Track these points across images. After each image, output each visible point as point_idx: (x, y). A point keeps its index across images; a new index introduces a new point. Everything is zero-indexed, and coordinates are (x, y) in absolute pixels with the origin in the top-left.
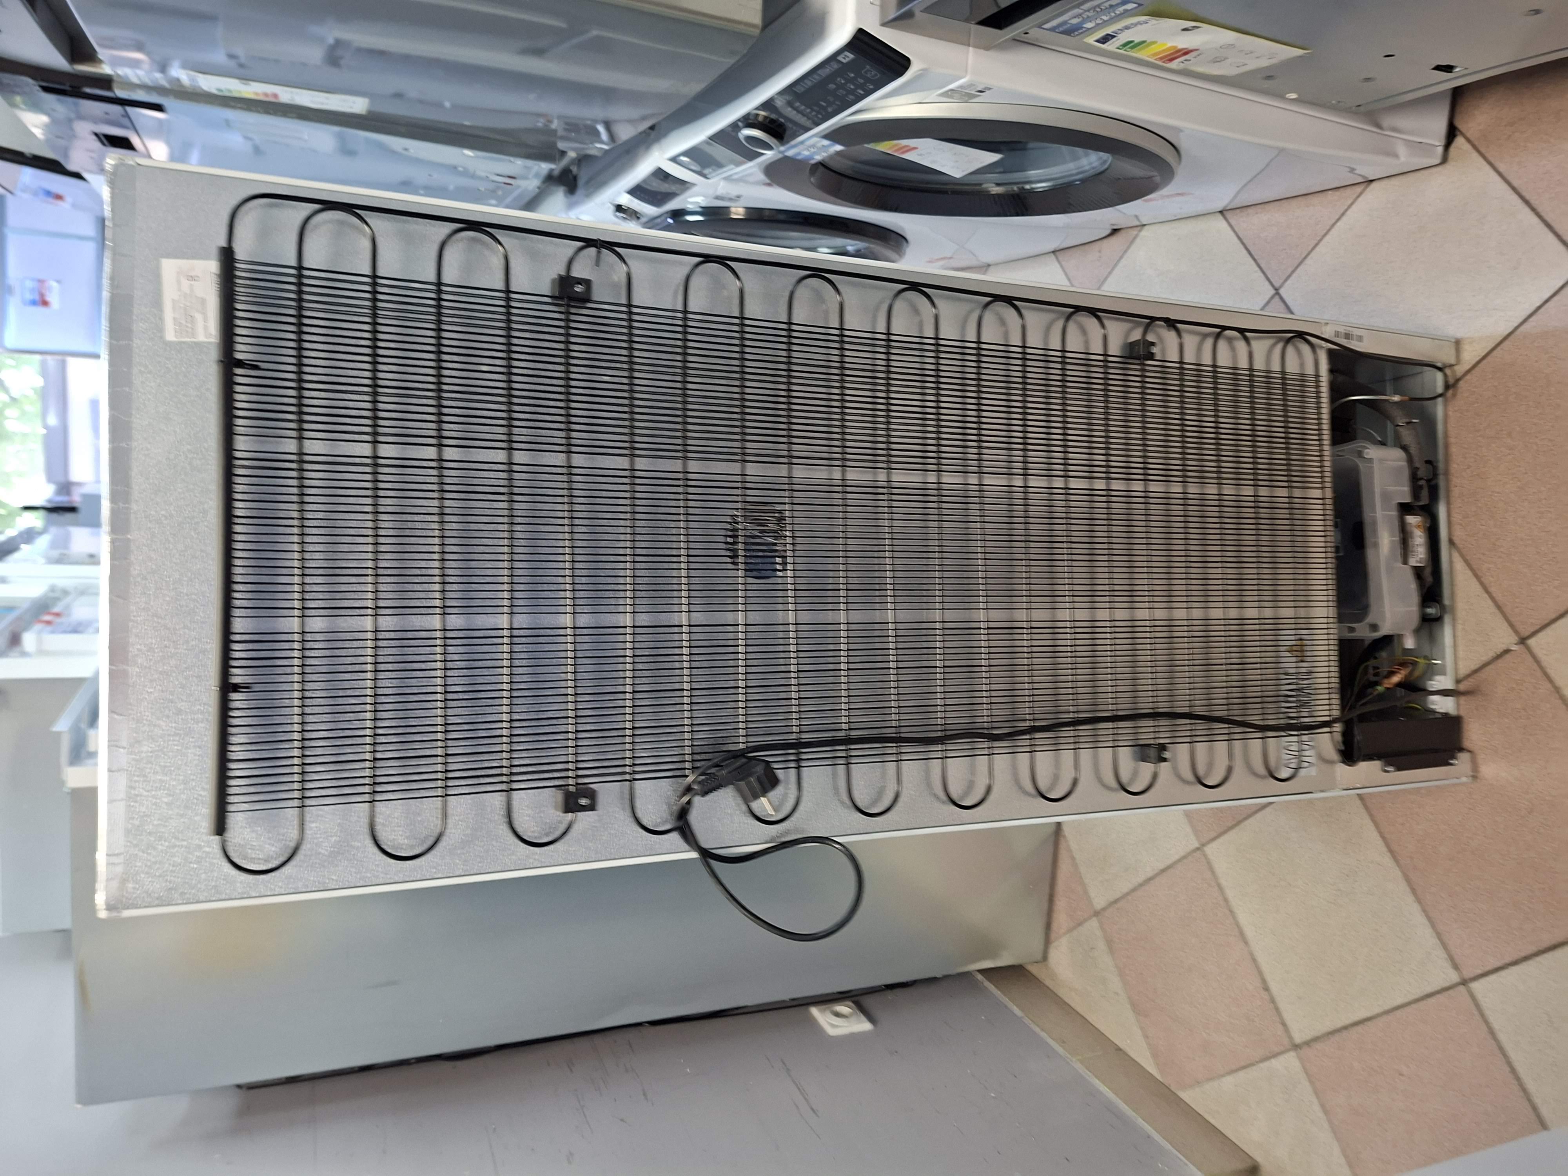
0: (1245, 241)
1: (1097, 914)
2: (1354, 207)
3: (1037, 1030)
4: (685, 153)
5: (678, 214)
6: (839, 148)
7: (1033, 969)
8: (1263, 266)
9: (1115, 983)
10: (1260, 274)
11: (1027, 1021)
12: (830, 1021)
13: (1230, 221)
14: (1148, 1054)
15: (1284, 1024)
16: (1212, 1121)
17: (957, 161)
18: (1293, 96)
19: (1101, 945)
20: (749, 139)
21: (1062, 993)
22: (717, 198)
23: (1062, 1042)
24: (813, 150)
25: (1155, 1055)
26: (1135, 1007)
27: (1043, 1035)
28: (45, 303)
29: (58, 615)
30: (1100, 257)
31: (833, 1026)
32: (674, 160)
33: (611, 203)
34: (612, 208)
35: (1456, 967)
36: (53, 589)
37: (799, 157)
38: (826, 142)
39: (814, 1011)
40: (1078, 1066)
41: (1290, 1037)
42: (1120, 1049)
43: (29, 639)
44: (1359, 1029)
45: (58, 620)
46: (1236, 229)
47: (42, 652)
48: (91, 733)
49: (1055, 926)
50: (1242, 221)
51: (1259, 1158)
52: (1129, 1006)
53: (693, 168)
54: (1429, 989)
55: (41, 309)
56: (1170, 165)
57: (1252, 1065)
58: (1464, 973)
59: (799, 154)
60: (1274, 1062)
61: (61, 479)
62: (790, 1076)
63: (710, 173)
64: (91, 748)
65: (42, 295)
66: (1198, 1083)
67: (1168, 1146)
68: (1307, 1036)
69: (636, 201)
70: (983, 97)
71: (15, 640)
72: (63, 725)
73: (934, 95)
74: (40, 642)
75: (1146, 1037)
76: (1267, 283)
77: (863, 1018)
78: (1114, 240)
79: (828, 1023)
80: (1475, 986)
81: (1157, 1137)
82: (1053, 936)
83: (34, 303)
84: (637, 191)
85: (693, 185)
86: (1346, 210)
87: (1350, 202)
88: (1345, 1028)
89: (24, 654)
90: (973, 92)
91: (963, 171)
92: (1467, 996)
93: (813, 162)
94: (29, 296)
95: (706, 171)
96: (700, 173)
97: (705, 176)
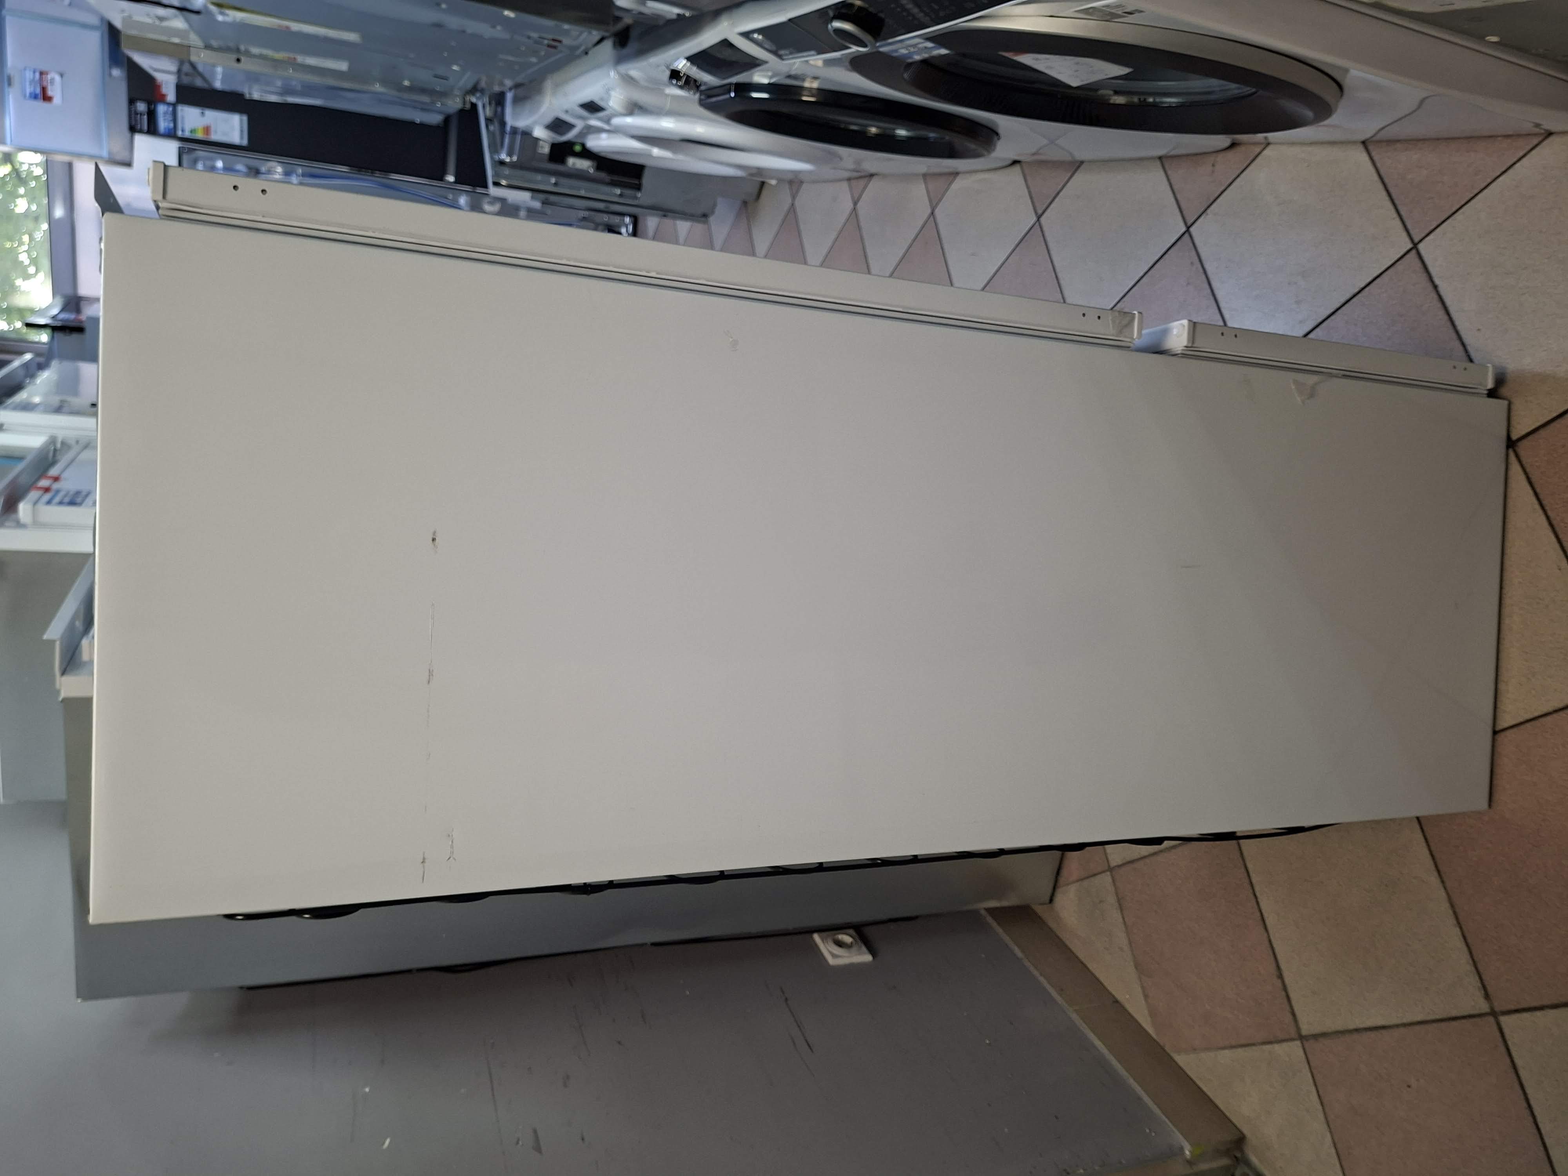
0: (1386, 180)
1: (1111, 869)
2: (1524, 160)
3: (1036, 973)
4: (759, 31)
5: (744, 89)
6: (943, 51)
7: (1039, 909)
8: (1403, 213)
9: (1121, 938)
10: (1398, 222)
11: (1027, 964)
12: (830, 949)
13: (1373, 154)
14: (1146, 1012)
15: (1293, 1014)
16: (1205, 1089)
17: (1077, 71)
18: (1494, 39)
19: (1112, 899)
20: (838, 31)
21: (1065, 937)
22: (789, 77)
23: (1061, 991)
24: (912, 50)
25: (1153, 1013)
26: (1137, 966)
27: (1041, 979)
28: (47, 98)
29: (56, 479)
30: (1213, 172)
31: (834, 956)
32: (746, 35)
33: (668, 67)
34: (668, 73)
35: (1487, 996)
36: (53, 440)
37: (895, 54)
38: (930, 45)
39: (816, 937)
40: (1074, 1016)
41: (1298, 1029)
42: (1116, 1001)
43: (24, 509)
44: (1372, 1035)
45: (56, 486)
46: (1378, 165)
47: (37, 524)
48: (85, 642)
49: (1065, 872)
50: (1388, 159)
51: (1246, 1131)
52: (1132, 963)
53: (766, 46)
54: (1454, 1013)
55: (40, 104)
56: (1328, 105)
57: (1253, 1045)
58: (1496, 1004)
59: (896, 51)
60: (1276, 1047)
61: (69, 291)
62: (787, 1004)
63: (786, 55)
64: (85, 657)
65: (44, 89)
66: (1195, 1050)
67: (1157, 1111)
68: (1317, 1029)
69: (695, 69)
70: (1130, 19)
71: (11, 505)
72: (55, 631)
73: (1071, 9)
74: (34, 513)
75: (1146, 996)
76: (1404, 234)
77: (864, 949)
78: (1230, 154)
79: (828, 950)
80: (1506, 1021)
81: (1146, 1099)
82: (1062, 880)
83: (35, 97)
84: (698, 59)
85: (766, 62)
86: (1515, 164)
87: (1521, 154)
88: (1357, 1030)
89: (19, 525)
90: (1120, 13)
91: (1082, 81)
92: (1495, 1028)
93: (910, 61)
94: (29, 90)
95: (782, 52)
96: (775, 53)
97: (780, 57)
